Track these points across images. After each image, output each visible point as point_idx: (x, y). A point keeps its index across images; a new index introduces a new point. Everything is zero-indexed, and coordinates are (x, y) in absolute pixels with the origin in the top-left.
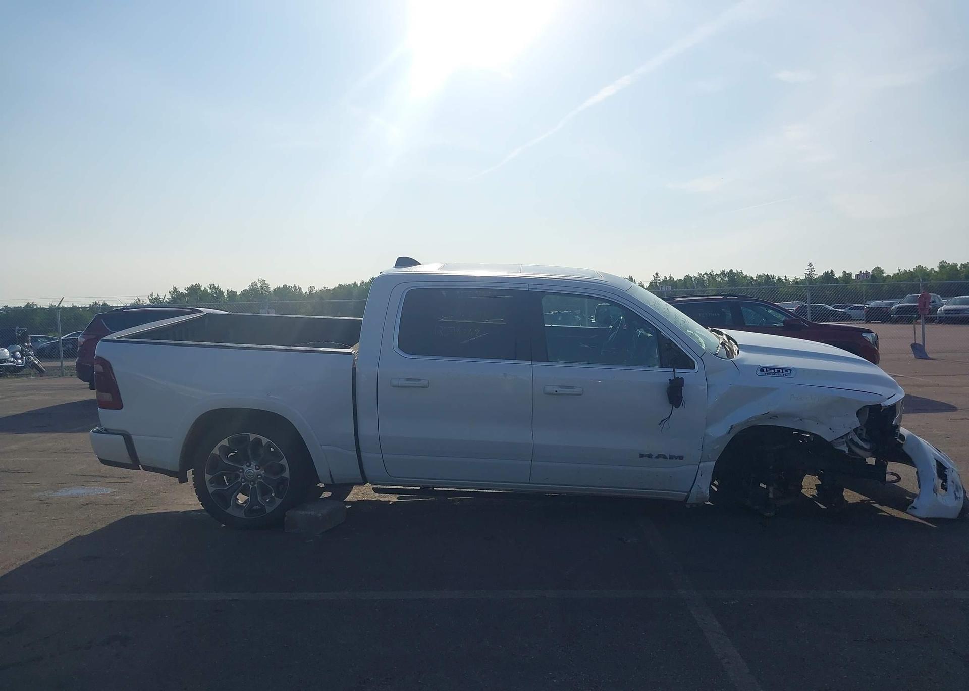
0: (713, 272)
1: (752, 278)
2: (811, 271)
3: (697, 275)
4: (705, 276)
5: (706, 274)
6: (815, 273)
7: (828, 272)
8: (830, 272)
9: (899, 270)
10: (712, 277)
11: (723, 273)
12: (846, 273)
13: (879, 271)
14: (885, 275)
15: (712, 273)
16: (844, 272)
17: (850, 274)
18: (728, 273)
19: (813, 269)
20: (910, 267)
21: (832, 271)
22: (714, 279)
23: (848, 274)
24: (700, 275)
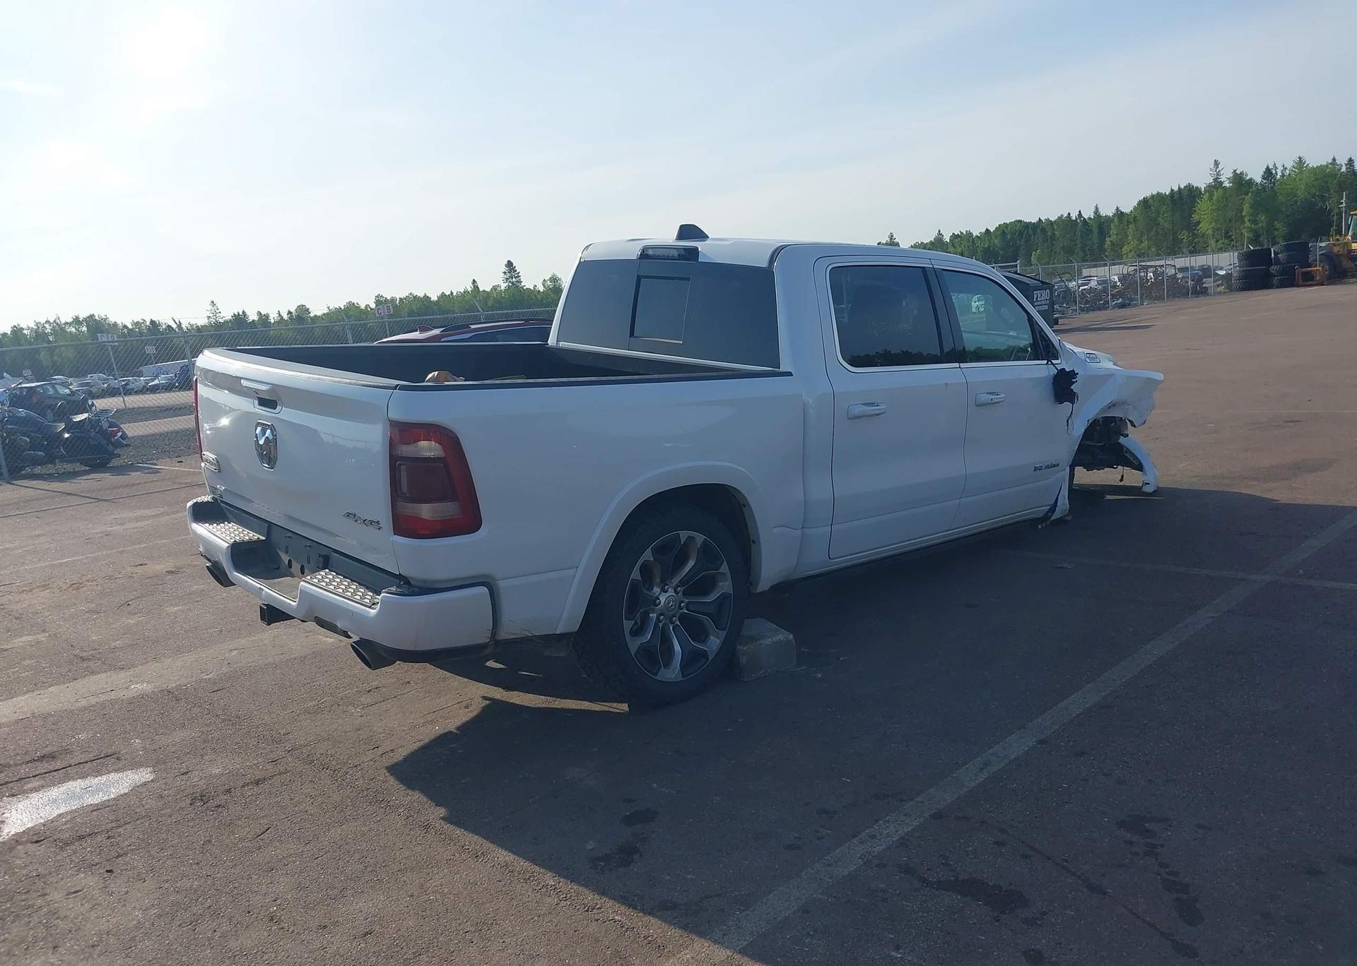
0: (59, 318)
1: (125, 327)
2: (216, 312)
3: (32, 325)
4: (47, 326)
5: (47, 322)
6: (222, 315)
7: (238, 313)
8: (241, 313)
9: (328, 308)
10: (59, 329)
11: (77, 321)
12: (261, 314)
13: (303, 310)
14: (312, 315)
15: (58, 321)
16: (259, 313)
17: (267, 316)
18: (85, 320)
19: (218, 309)
20: (342, 304)
21: (243, 312)
22: (62, 329)
23: (264, 315)
24: (37, 324)
